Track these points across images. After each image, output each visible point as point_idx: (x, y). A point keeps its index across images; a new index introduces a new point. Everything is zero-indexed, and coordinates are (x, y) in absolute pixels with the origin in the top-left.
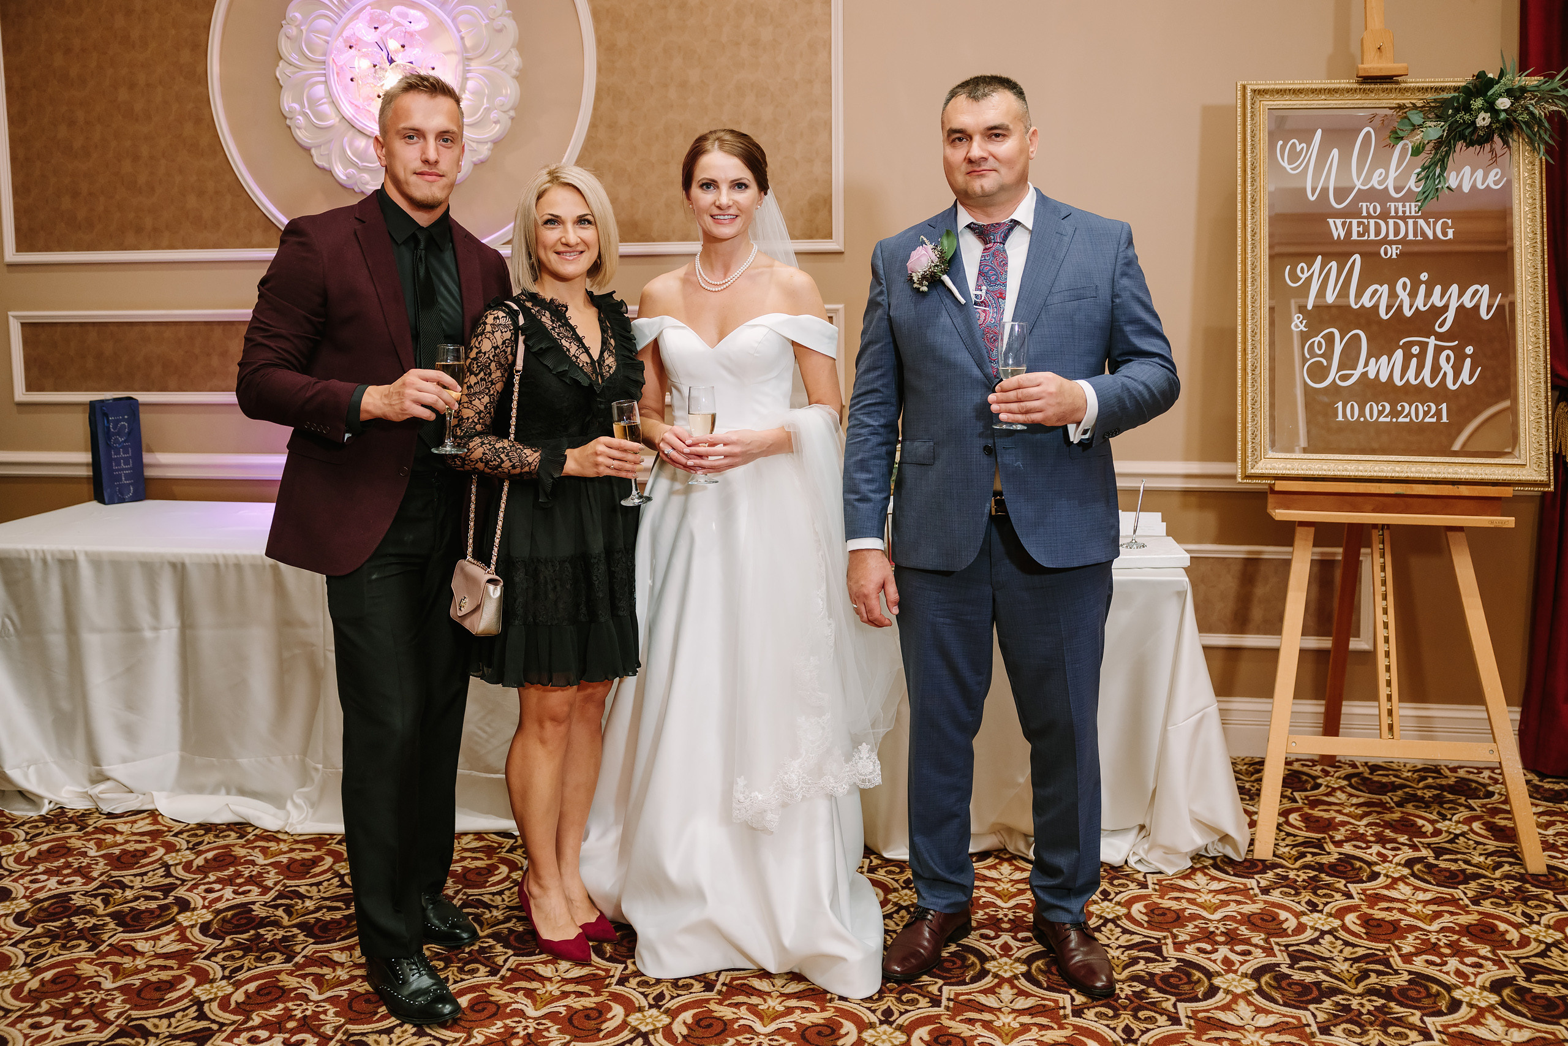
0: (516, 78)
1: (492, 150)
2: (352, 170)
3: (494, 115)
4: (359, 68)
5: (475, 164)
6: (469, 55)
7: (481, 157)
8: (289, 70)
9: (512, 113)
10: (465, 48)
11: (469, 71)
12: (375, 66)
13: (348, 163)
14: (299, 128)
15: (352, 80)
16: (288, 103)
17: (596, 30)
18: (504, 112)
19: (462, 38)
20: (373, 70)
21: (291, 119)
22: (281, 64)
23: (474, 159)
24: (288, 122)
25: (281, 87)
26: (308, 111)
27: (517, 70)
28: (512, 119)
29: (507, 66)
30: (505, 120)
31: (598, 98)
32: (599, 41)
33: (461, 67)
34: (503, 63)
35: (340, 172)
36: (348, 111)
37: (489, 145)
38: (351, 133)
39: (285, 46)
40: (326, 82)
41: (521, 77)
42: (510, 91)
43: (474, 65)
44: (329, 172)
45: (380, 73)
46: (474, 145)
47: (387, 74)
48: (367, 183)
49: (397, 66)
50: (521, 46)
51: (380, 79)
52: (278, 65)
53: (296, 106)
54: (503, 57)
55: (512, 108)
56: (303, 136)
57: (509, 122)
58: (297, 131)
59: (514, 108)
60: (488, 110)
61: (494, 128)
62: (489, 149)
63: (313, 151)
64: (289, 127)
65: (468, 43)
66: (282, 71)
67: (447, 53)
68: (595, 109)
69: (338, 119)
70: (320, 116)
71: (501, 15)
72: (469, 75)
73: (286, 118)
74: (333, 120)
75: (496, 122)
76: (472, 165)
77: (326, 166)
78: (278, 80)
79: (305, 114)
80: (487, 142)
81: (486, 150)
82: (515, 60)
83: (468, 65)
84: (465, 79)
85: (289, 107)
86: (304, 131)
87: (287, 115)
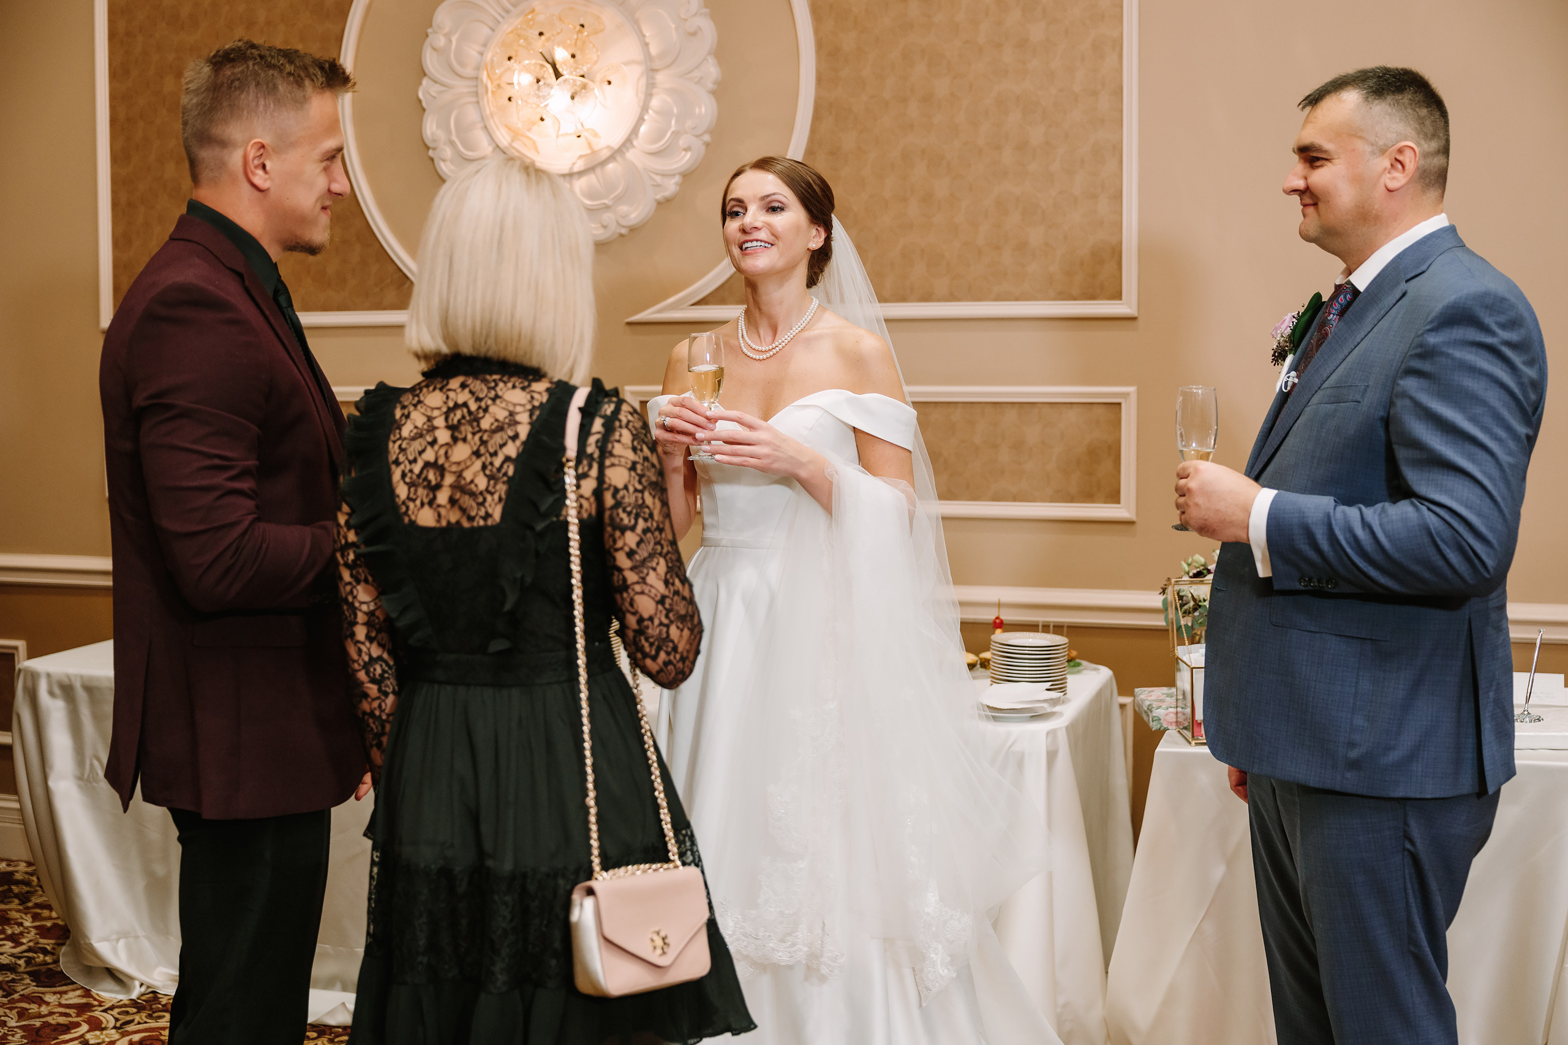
0: (713, 93)
1: (681, 185)
3: (683, 142)
4: (519, 84)
5: (659, 203)
6: (656, 66)
7: (667, 194)
8: (434, 89)
9: (707, 138)
10: (648, 57)
11: (654, 86)
12: (538, 81)
14: (444, 160)
15: (510, 99)
16: (431, 128)
17: (816, 31)
18: (697, 136)
19: (647, 44)
20: (536, 86)
21: (434, 149)
22: (425, 81)
23: (658, 197)
24: (431, 153)
25: (424, 110)
26: (454, 138)
27: (714, 83)
28: (707, 145)
29: (701, 78)
30: (698, 146)
31: (817, 117)
32: (819, 45)
33: (643, 81)
34: (696, 74)
36: (503, 138)
37: (677, 179)
39: (430, 61)
40: (478, 102)
41: (719, 92)
42: (705, 109)
43: (660, 77)
45: (544, 91)
46: (658, 178)
47: (553, 92)
49: (565, 81)
50: (720, 53)
51: (544, 97)
52: (420, 84)
53: (441, 135)
54: (697, 67)
55: (705, 132)
56: (448, 167)
57: (703, 150)
58: (442, 165)
59: (709, 131)
60: (676, 134)
61: (684, 156)
62: (676, 184)
64: (432, 160)
65: (654, 50)
66: (426, 90)
67: (626, 64)
68: (813, 131)
69: (490, 149)
70: (470, 145)
71: (695, 15)
72: (655, 91)
73: (428, 148)
75: (687, 150)
76: (654, 205)
78: (420, 101)
79: (452, 143)
80: (674, 175)
81: (671, 186)
82: (712, 70)
83: (653, 78)
84: (649, 96)
85: (433, 134)
86: (448, 163)
87: (430, 144)
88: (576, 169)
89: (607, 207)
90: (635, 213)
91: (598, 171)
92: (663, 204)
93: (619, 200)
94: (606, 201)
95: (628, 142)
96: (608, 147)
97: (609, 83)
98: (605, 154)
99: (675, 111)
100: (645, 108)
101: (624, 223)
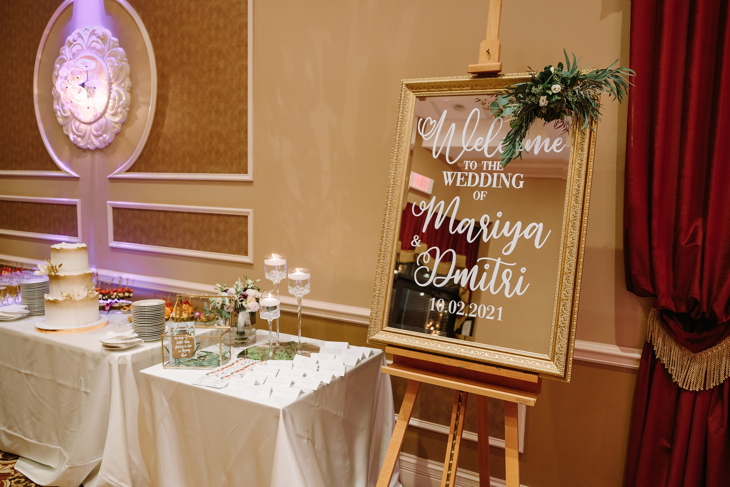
0: (128, 91)
1: (121, 127)
2: (75, 137)
3: (119, 110)
6: (112, 81)
7: (117, 130)
8: (56, 91)
9: (127, 109)
10: (110, 78)
11: (112, 89)
13: (74, 134)
14: (59, 117)
16: (55, 105)
18: (124, 108)
19: (109, 74)
21: (57, 112)
22: (54, 88)
23: (114, 131)
24: (56, 114)
25: (53, 99)
26: (61, 109)
27: (128, 87)
28: (128, 112)
29: (125, 86)
30: (125, 112)
33: (108, 87)
34: (123, 84)
35: (72, 137)
37: (120, 125)
38: (74, 119)
39: (54, 81)
41: (130, 91)
42: (126, 98)
43: (113, 86)
44: (68, 136)
46: (114, 124)
48: (79, 142)
50: (131, 76)
52: (52, 89)
53: (57, 107)
54: (123, 82)
55: (126, 107)
56: (60, 120)
57: (126, 114)
59: (128, 106)
60: (118, 107)
61: (121, 116)
62: (119, 126)
63: (64, 128)
64: (56, 116)
65: (111, 76)
66: (54, 91)
69: (70, 113)
70: (65, 112)
72: (112, 91)
74: (68, 114)
75: (121, 113)
76: (114, 135)
77: (67, 134)
78: (52, 96)
79: (60, 110)
80: (118, 123)
81: (118, 127)
82: (128, 82)
83: (111, 86)
84: (110, 93)
85: (55, 108)
86: (60, 118)
87: (55, 111)
88: (92, 121)
89: (101, 136)
90: (107, 137)
91: (98, 121)
92: (117, 134)
93: (104, 132)
94: (100, 133)
95: (105, 111)
96: (100, 113)
97: (95, 88)
98: (99, 115)
99: (117, 98)
100: (109, 98)
101: (105, 141)
